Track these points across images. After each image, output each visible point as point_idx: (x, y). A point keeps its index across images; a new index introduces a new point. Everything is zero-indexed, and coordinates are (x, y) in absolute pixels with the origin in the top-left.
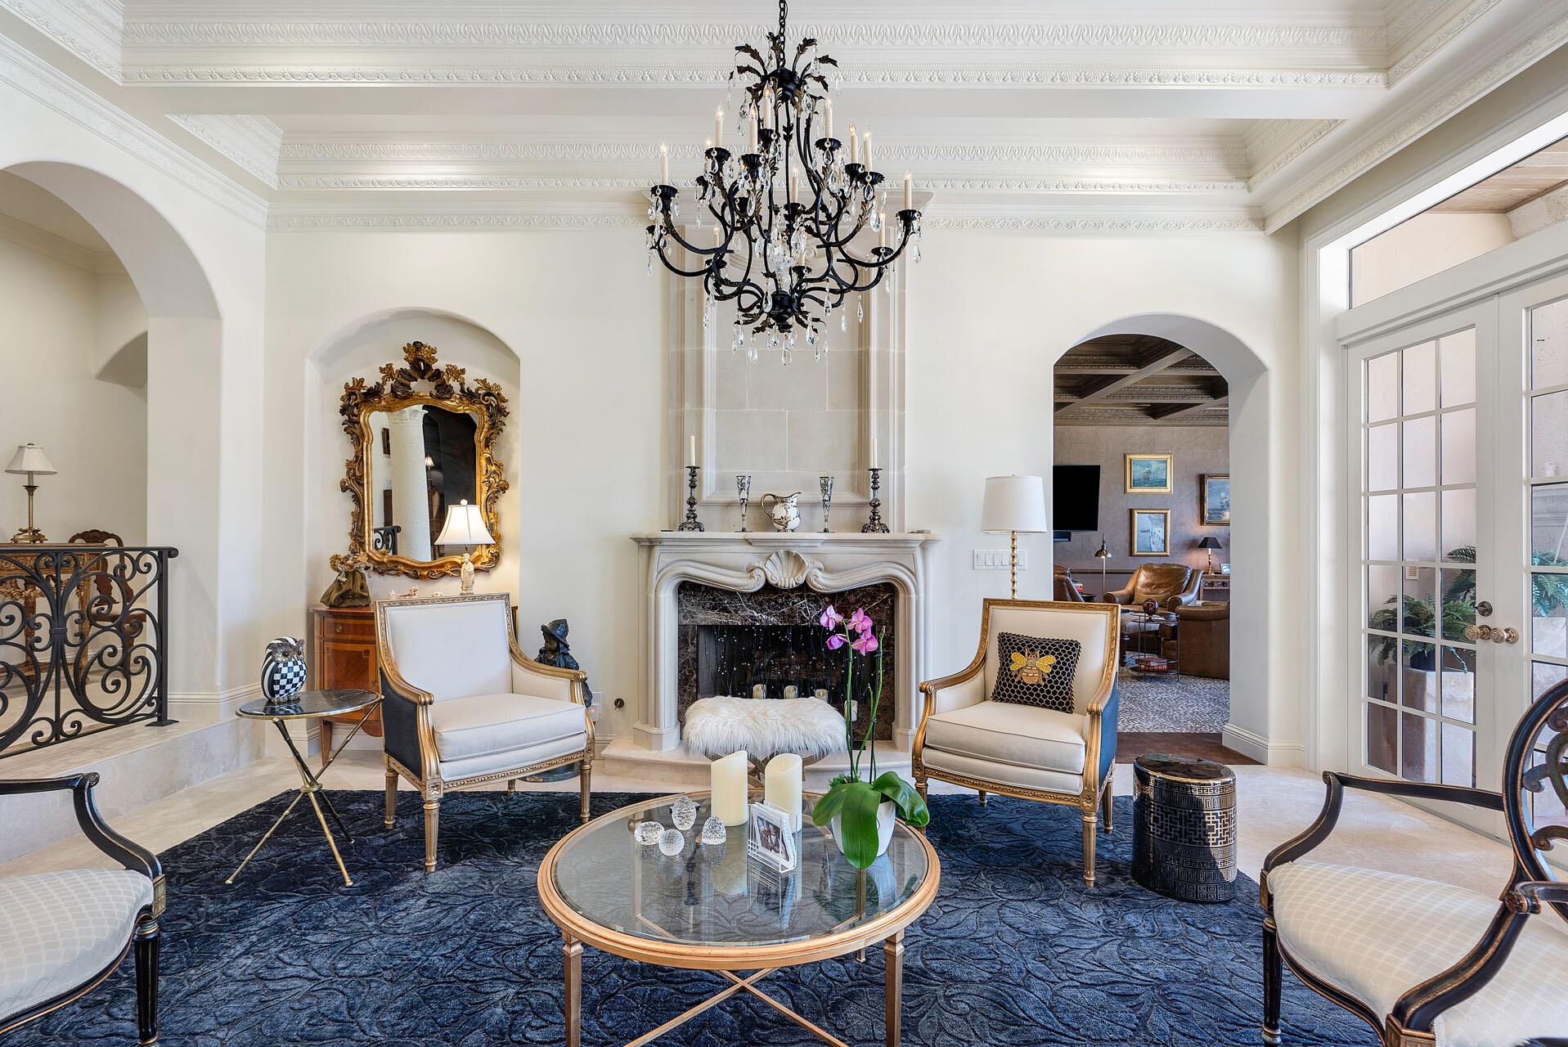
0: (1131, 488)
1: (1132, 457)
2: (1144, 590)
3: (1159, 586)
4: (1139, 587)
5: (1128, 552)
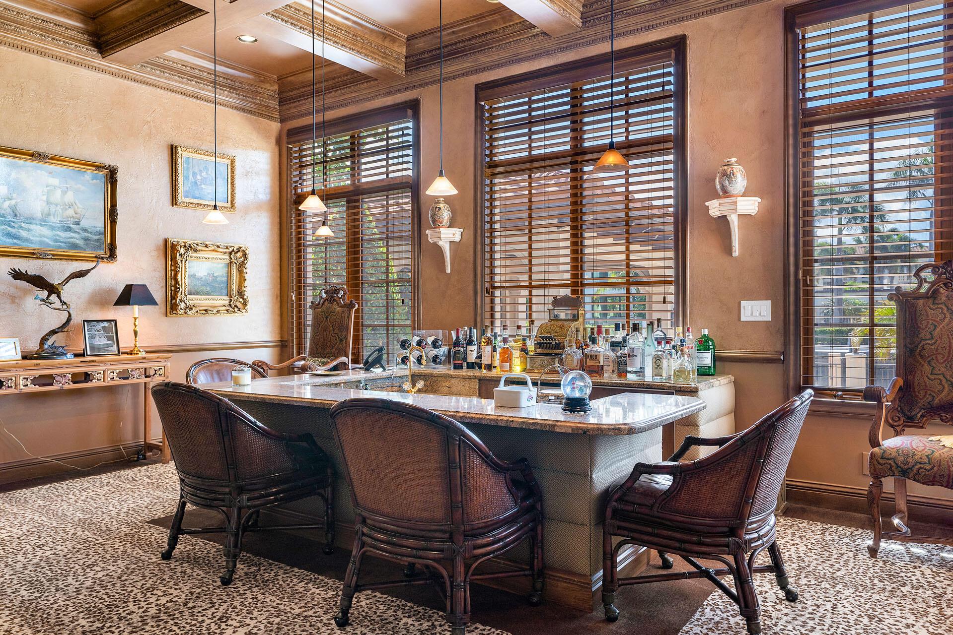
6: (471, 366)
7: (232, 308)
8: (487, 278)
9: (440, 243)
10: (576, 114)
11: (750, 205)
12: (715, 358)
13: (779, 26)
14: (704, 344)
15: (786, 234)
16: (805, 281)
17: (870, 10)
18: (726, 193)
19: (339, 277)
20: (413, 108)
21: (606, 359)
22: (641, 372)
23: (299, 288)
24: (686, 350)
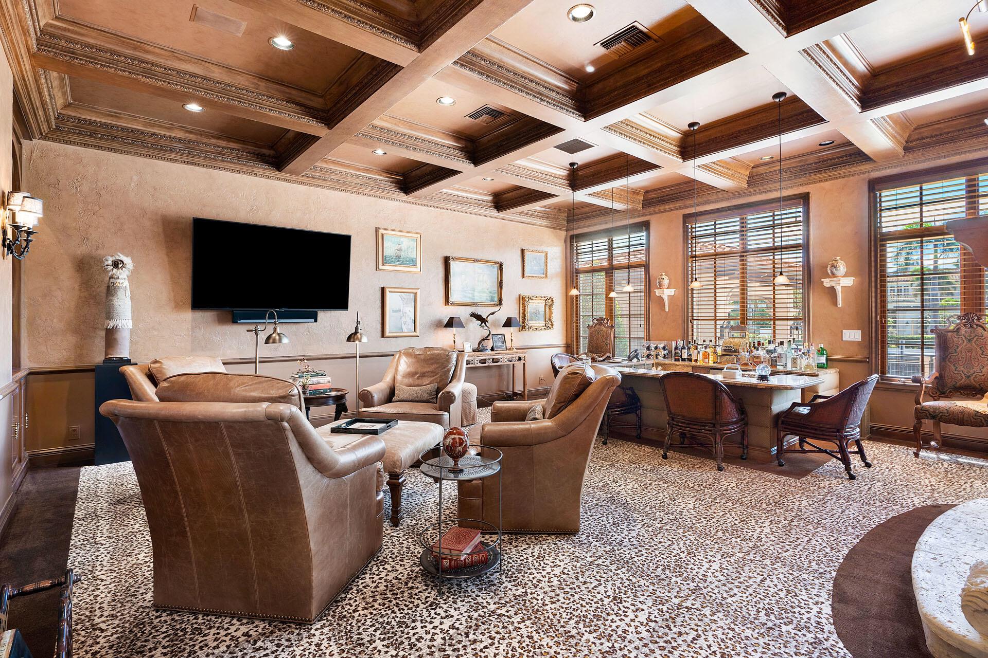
0: (383, 264)
1: (383, 232)
2: (406, 381)
3: (423, 375)
4: (399, 378)
5: (379, 334)
6: (684, 360)
7: (547, 327)
8: (690, 315)
9: (663, 296)
10: (743, 231)
11: (849, 282)
12: (827, 359)
13: (866, 188)
14: (821, 352)
15: (870, 297)
16: (881, 321)
17: (921, 183)
18: (834, 275)
19: (601, 312)
20: (645, 226)
21: (764, 358)
22: (785, 365)
23: (577, 317)
24: (811, 355)
